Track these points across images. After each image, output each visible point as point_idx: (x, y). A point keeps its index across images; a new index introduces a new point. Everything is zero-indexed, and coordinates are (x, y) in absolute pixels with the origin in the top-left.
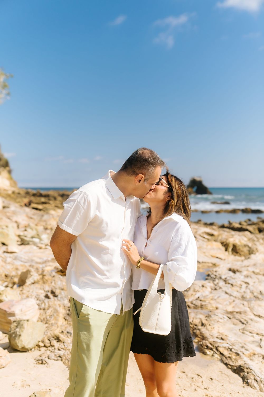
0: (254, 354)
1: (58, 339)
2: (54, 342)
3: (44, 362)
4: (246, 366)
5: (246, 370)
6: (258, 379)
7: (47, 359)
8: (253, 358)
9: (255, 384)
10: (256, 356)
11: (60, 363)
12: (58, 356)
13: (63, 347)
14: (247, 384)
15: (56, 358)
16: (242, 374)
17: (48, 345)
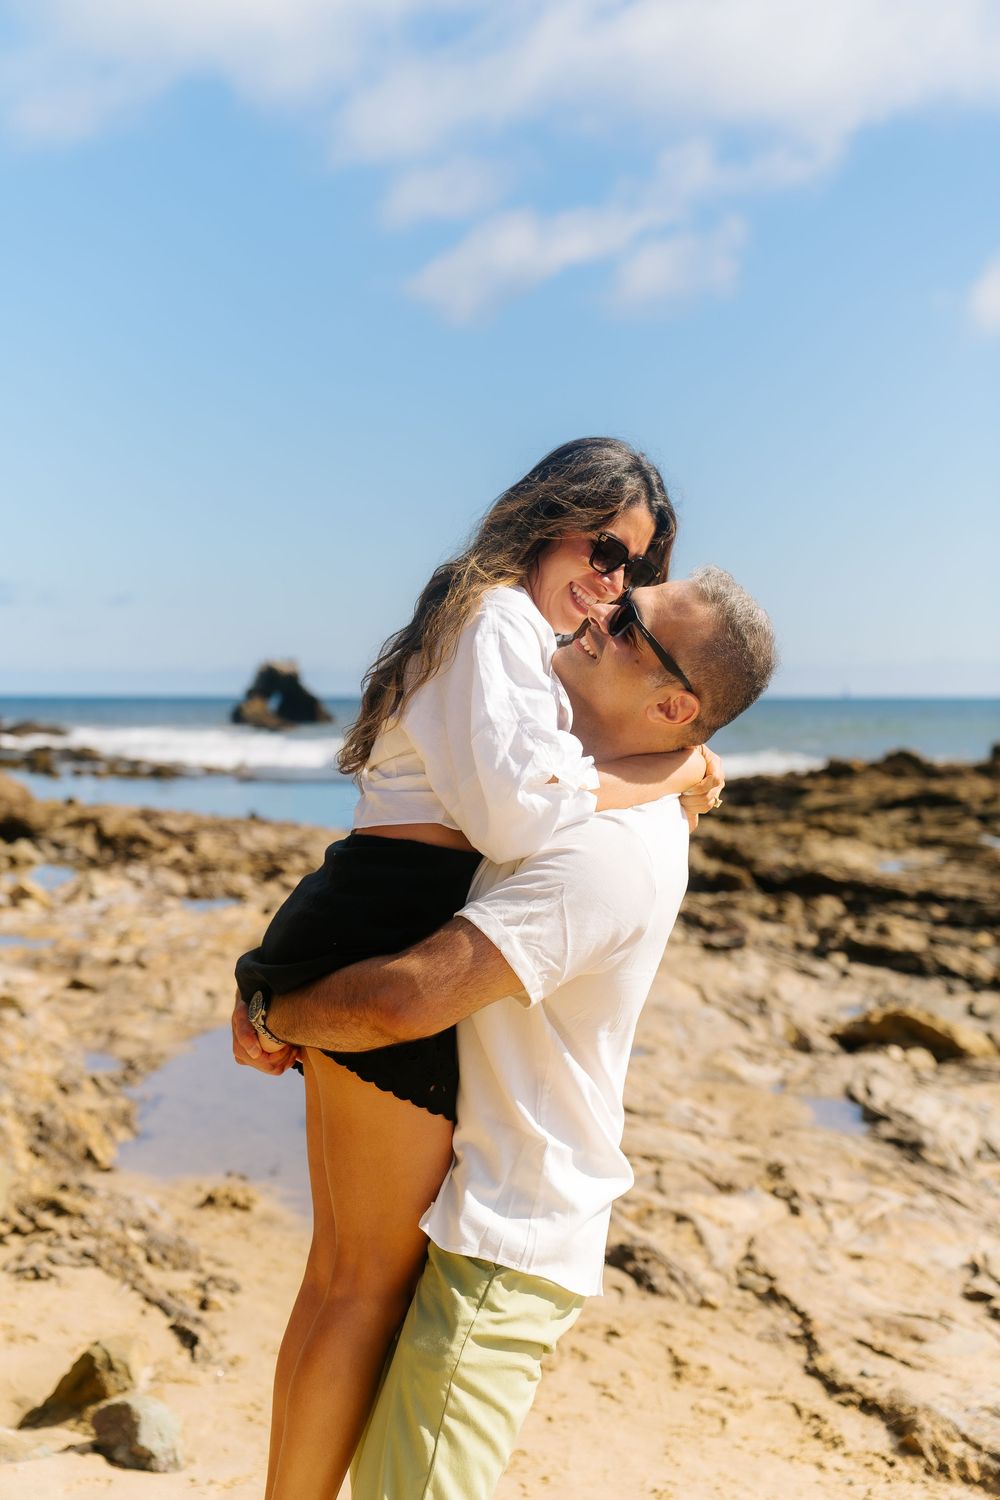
0: (650, 1212)
1: (58, 1209)
2: (47, 1218)
3: (43, 1274)
4: (638, 1244)
5: (639, 1255)
6: (678, 1275)
7: (47, 1266)
8: (647, 1222)
9: (674, 1289)
10: (657, 1217)
11: (92, 1273)
12: (78, 1254)
13: (85, 1228)
14: (652, 1289)
15: (76, 1262)
16: (630, 1266)
17: (27, 1226)
